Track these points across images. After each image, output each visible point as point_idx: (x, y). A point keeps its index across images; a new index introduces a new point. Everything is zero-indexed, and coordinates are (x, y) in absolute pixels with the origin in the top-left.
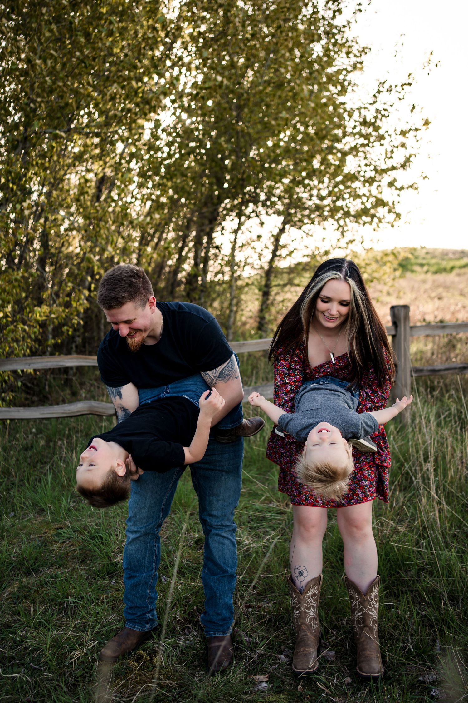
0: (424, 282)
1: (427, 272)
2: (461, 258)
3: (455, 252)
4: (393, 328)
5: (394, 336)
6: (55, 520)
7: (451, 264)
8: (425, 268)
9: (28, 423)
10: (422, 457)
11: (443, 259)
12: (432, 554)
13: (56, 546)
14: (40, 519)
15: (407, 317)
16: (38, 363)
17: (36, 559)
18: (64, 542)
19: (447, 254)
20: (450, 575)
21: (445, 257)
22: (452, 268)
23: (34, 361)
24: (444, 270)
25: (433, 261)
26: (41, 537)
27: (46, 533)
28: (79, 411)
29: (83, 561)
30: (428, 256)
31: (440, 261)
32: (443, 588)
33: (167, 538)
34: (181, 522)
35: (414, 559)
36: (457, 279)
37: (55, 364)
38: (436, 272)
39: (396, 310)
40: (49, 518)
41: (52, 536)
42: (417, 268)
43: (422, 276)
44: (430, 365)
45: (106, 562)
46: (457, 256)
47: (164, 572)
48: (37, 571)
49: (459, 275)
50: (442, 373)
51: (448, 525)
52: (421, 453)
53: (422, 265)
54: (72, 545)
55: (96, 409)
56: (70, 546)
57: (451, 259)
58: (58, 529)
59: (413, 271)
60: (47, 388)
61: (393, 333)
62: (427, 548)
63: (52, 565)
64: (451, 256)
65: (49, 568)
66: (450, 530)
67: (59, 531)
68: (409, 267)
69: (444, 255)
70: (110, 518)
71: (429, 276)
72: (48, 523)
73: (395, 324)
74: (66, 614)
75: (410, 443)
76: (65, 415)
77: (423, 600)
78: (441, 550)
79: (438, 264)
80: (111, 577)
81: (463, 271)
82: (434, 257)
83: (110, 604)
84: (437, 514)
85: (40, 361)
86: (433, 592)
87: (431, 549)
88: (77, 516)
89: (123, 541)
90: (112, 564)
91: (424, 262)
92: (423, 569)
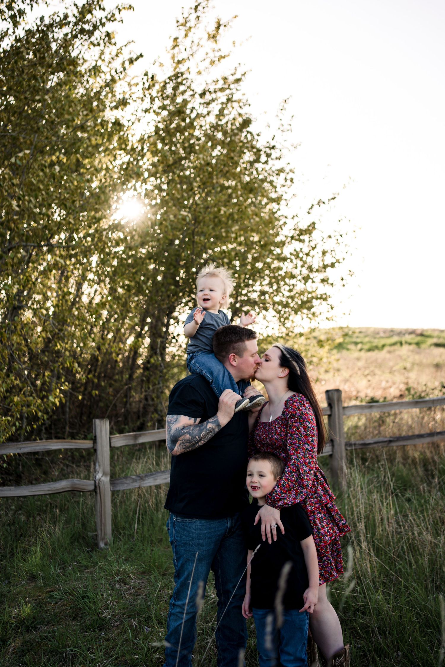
0: (358, 359)
1: (361, 350)
2: (391, 336)
3: (385, 331)
4: (328, 409)
5: (330, 416)
6: (46, 585)
7: (383, 342)
8: (359, 346)
9: (7, 500)
10: (356, 519)
11: (375, 338)
12: (365, 598)
13: (50, 607)
14: (32, 585)
15: (339, 400)
16: (27, 447)
17: (34, 618)
18: (56, 603)
19: (378, 333)
20: (379, 614)
21: (378, 336)
22: (384, 346)
23: (24, 446)
24: (377, 348)
25: (367, 339)
26: (36, 600)
27: (40, 596)
28: (63, 488)
29: (74, 618)
30: (361, 335)
31: (372, 340)
32: (374, 624)
33: (146, 595)
34: (156, 581)
35: (350, 602)
36: (388, 356)
37: (42, 447)
38: (369, 350)
39: (330, 393)
40: (41, 583)
41: (46, 598)
42: (352, 347)
43: (356, 354)
44: (362, 439)
45: (95, 617)
46: (387, 334)
47: (145, 623)
48: (35, 628)
49: (389, 352)
50: (371, 446)
51: (377, 573)
52: (355, 515)
53: (356, 343)
54: (64, 605)
55: (77, 486)
56: (62, 606)
57: (382, 338)
58: (50, 592)
59: (348, 349)
60: (21, 467)
61: (329, 413)
62: (360, 593)
63: (48, 623)
64: (382, 334)
65: (46, 626)
66: (379, 578)
67: (52, 594)
68: (345, 345)
69: (376, 333)
70: (96, 580)
71: (363, 353)
72: (40, 588)
73: (330, 405)
74: (66, 662)
75: (346, 507)
76: (50, 492)
77: (359, 635)
78: (372, 594)
79: (370, 342)
80: (100, 630)
81: (392, 348)
82: (366, 336)
83: (103, 651)
84: (368, 566)
85: (29, 445)
86: (365, 628)
87: (364, 594)
88: (65, 581)
89: (108, 600)
90: (101, 619)
91: (358, 340)
92: (358, 610)
